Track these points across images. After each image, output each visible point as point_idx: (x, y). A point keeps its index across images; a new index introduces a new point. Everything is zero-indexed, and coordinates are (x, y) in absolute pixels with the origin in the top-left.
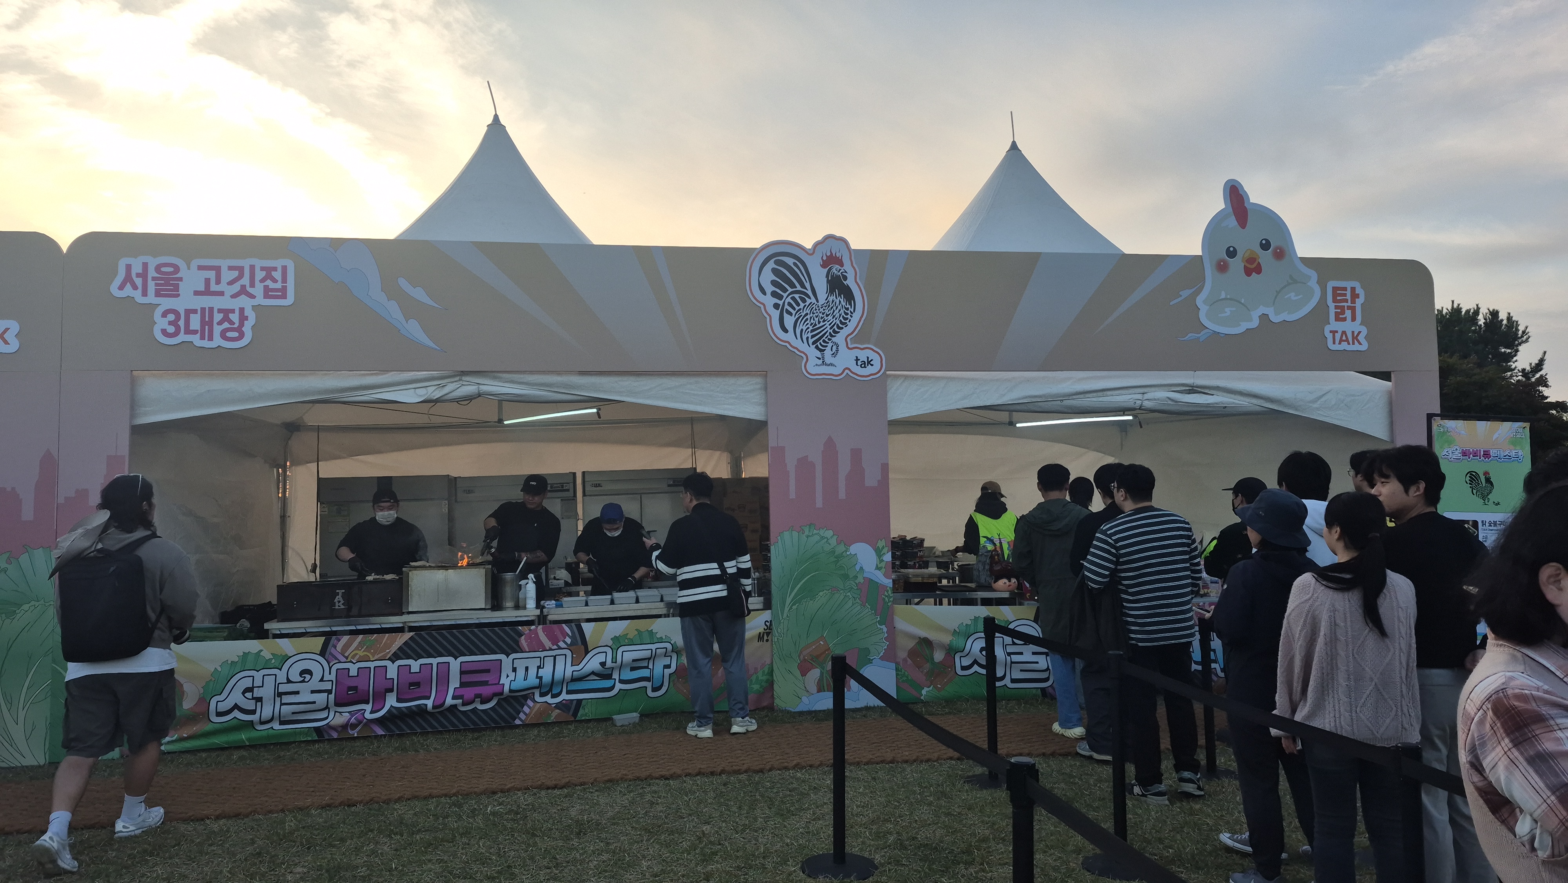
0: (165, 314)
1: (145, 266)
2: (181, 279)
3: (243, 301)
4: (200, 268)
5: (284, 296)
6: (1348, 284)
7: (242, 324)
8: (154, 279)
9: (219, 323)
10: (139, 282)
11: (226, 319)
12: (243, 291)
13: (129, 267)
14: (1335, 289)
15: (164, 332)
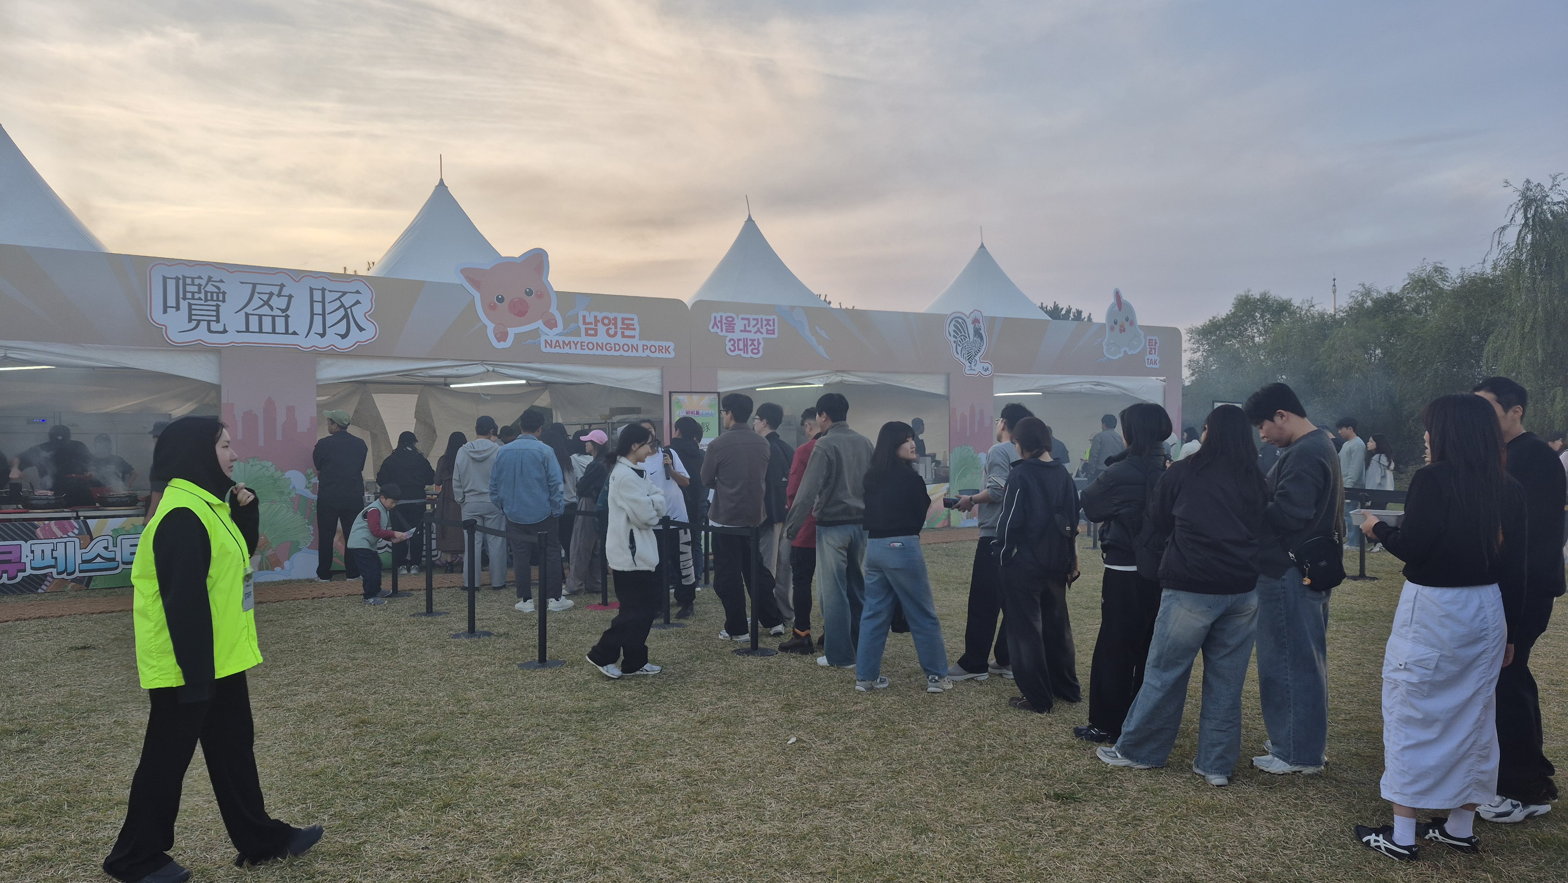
0: (730, 341)
1: (721, 317)
2: (735, 324)
3: (758, 335)
4: (743, 319)
5: (774, 333)
6: (1154, 338)
7: (758, 346)
8: (725, 323)
9: (750, 346)
10: (719, 324)
11: (753, 344)
12: (758, 331)
13: (715, 318)
14: (1150, 340)
15: (730, 349)
